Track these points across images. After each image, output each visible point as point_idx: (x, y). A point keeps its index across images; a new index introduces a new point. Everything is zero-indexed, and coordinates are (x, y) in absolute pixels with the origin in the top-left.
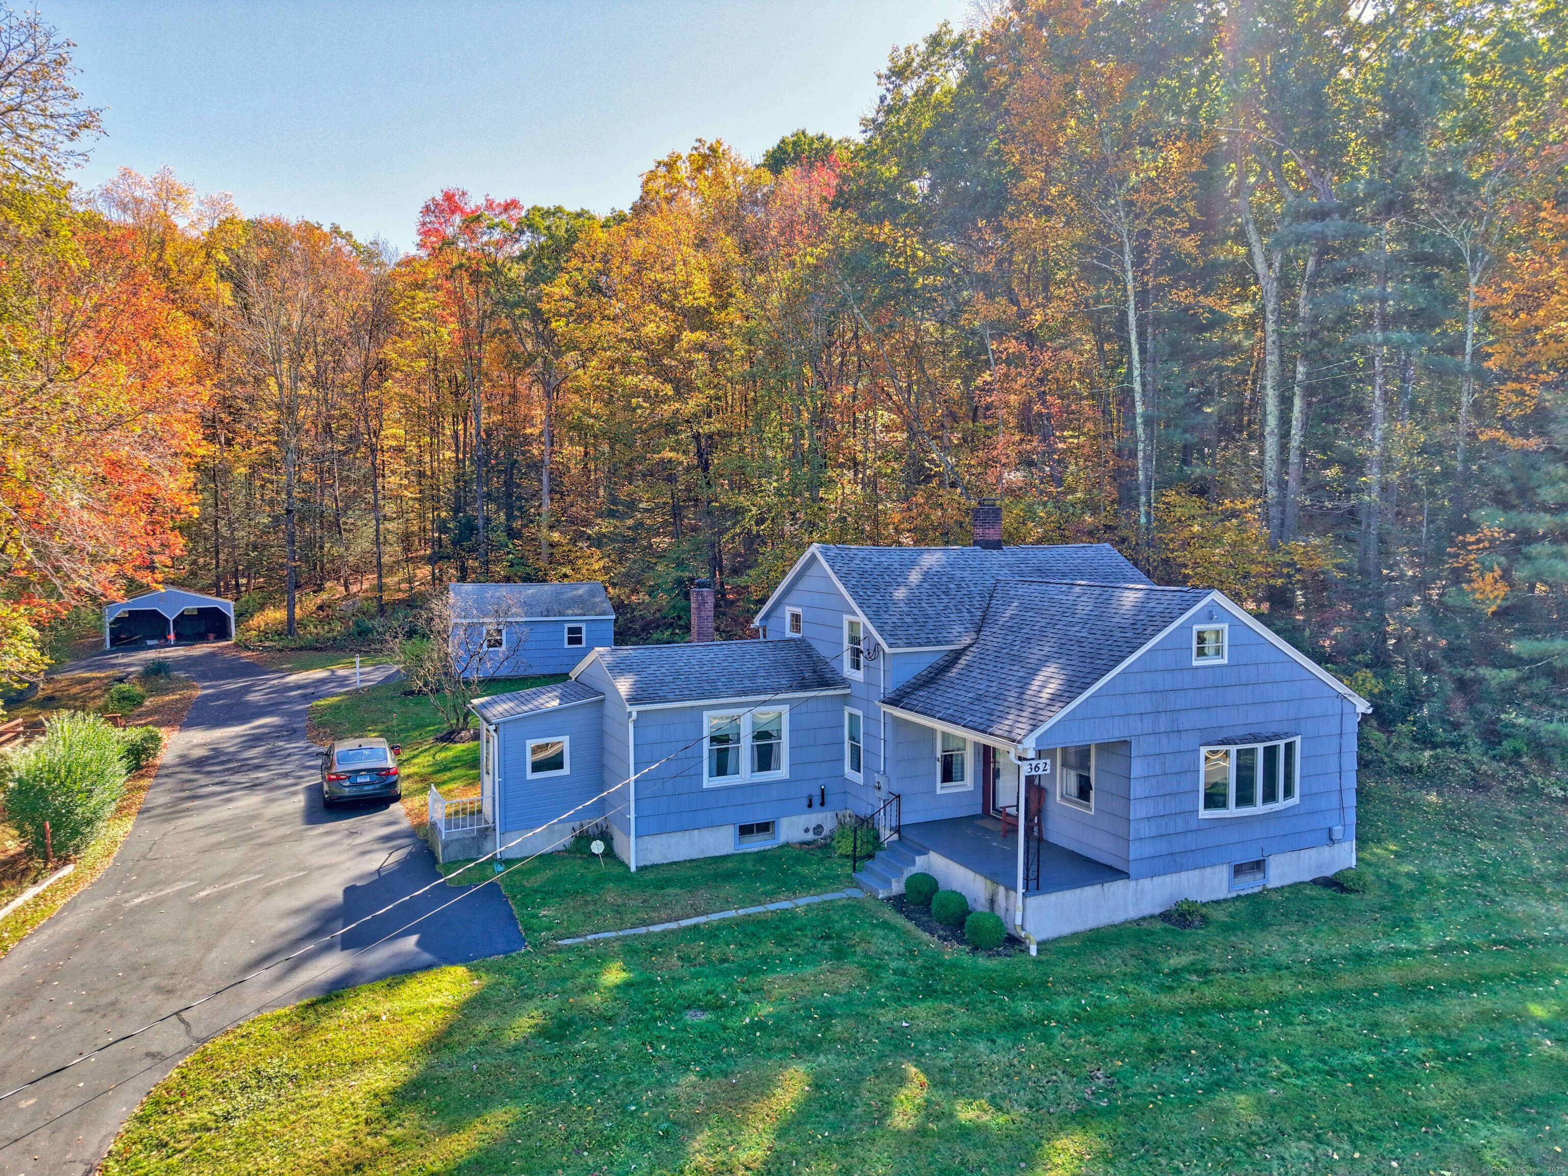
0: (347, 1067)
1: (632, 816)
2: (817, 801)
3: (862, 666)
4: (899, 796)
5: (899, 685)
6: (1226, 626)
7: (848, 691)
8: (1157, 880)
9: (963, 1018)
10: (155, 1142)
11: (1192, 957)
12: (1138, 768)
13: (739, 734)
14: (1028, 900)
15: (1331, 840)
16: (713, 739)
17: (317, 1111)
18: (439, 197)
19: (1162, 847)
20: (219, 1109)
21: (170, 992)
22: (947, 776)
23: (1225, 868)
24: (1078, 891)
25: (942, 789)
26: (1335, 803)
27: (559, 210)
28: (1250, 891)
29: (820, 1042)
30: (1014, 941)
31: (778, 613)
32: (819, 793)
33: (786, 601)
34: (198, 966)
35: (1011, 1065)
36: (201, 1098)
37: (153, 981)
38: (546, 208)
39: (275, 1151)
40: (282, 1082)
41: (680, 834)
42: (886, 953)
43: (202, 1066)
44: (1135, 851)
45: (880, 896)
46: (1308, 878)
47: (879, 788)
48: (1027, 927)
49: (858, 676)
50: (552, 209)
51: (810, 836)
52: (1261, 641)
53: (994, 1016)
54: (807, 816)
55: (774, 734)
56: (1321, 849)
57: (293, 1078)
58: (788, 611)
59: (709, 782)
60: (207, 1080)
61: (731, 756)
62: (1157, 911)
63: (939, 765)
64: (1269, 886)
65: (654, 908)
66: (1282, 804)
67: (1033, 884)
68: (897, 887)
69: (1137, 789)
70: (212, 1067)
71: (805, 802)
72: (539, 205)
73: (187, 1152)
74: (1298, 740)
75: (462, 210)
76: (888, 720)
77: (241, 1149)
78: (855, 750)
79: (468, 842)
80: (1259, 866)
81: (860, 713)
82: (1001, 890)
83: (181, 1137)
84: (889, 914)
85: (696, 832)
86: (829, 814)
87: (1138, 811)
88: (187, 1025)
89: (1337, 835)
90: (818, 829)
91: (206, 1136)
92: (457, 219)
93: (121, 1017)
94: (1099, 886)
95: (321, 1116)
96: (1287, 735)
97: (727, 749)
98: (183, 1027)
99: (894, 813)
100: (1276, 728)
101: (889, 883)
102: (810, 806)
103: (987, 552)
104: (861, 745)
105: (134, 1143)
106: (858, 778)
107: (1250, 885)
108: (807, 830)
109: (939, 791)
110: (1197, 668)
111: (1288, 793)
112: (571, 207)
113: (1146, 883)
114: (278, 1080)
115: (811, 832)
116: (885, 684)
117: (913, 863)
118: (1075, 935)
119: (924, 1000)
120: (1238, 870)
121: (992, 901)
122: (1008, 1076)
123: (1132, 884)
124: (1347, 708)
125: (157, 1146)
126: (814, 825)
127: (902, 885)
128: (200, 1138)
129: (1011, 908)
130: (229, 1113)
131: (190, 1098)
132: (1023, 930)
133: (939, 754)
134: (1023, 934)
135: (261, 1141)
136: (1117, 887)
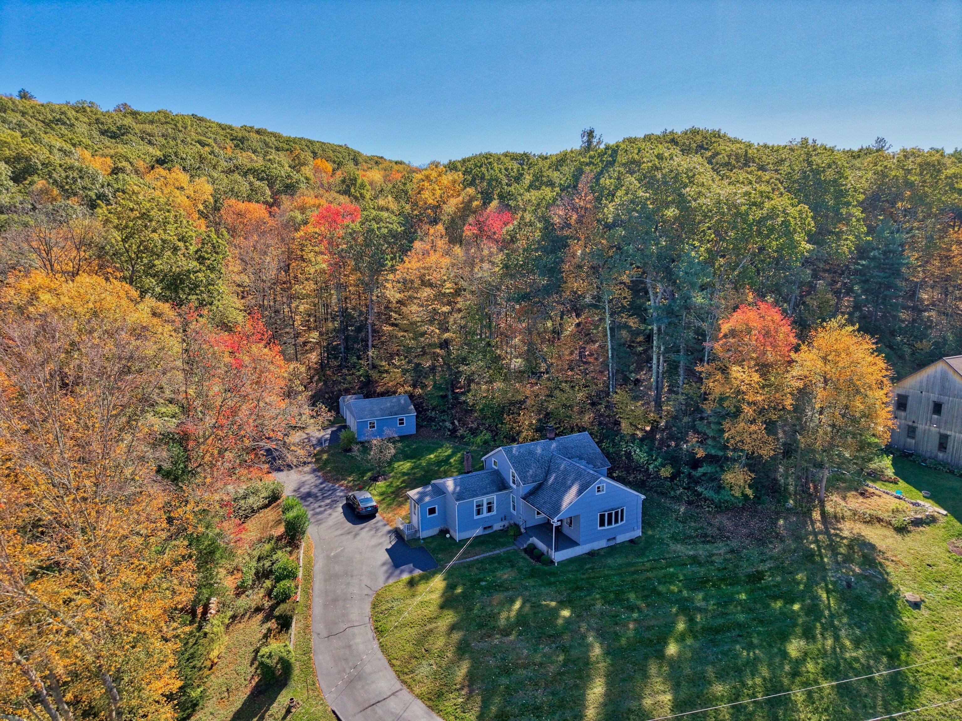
1: (457, 527)
2: (504, 519)
3: (515, 483)
4: (526, 521)
5: (526, 493)
6: (605, 484)
7: (512, 491)
8: (587, 545)
11: (592, 565)
12: (582, 520)
13: (483, 504)
14: (555, 553)
15: (634, 530)
16: (477, 507)
19: (588, 537)
23: (605, 540)
24: (567, 550)
26: (636, 522)
28: (612, 545)
30: (552, 562)
33: (492, 456)
41: (470, 531)
44: (583, 538)
45: (521, 549)
46: (628, 540)
47: (520, 518)
49: (514, 486)
52: (614, 486)
54: (501, 523)
55: (492, 503)
56: (631, 532)
57: (402, 599)
58: (493, 459)
59: (476, 517)
61: (481, 510)
62: (586, 552)
64: (617, 543)
65: (466, 554)
66: (620, 524)
67: (556, 548)
69: (582, 525)
70: (382, 597)
71: (500, 519)
74: (624, 508)
79: (412, 534)
80: (614, 538)
81: (515, 496)
82: (549, 549)
83: (384, 611)
84: (523, 554)
85: (473, 530)
86: (507, 522)
87: (582, 530)
88: (370, 588)
89: (636, 528)
90: (504, 526)
94: (572, 548)
96: (621, 508)
99: (524, 524)
100: (618, 507)
101: (523, 545)
103: (550, 441)
104: (515, 504)
106: (515, 513)
108: (501, 527)
109: (536, 518)
110: (597, 495)
111: (622, 520)
113: (583, 546)
114: (399, 600)
116: (522, 492)
117: (529, 539)
118: (567, 559)
119: (531, 578)
120: (609, 540)
121: (547, 552)
124: (639, 498)
127: (527, 546)
129: (551, 554)
131: (381, 604)
132: (554, 559)
136: (577, 548)
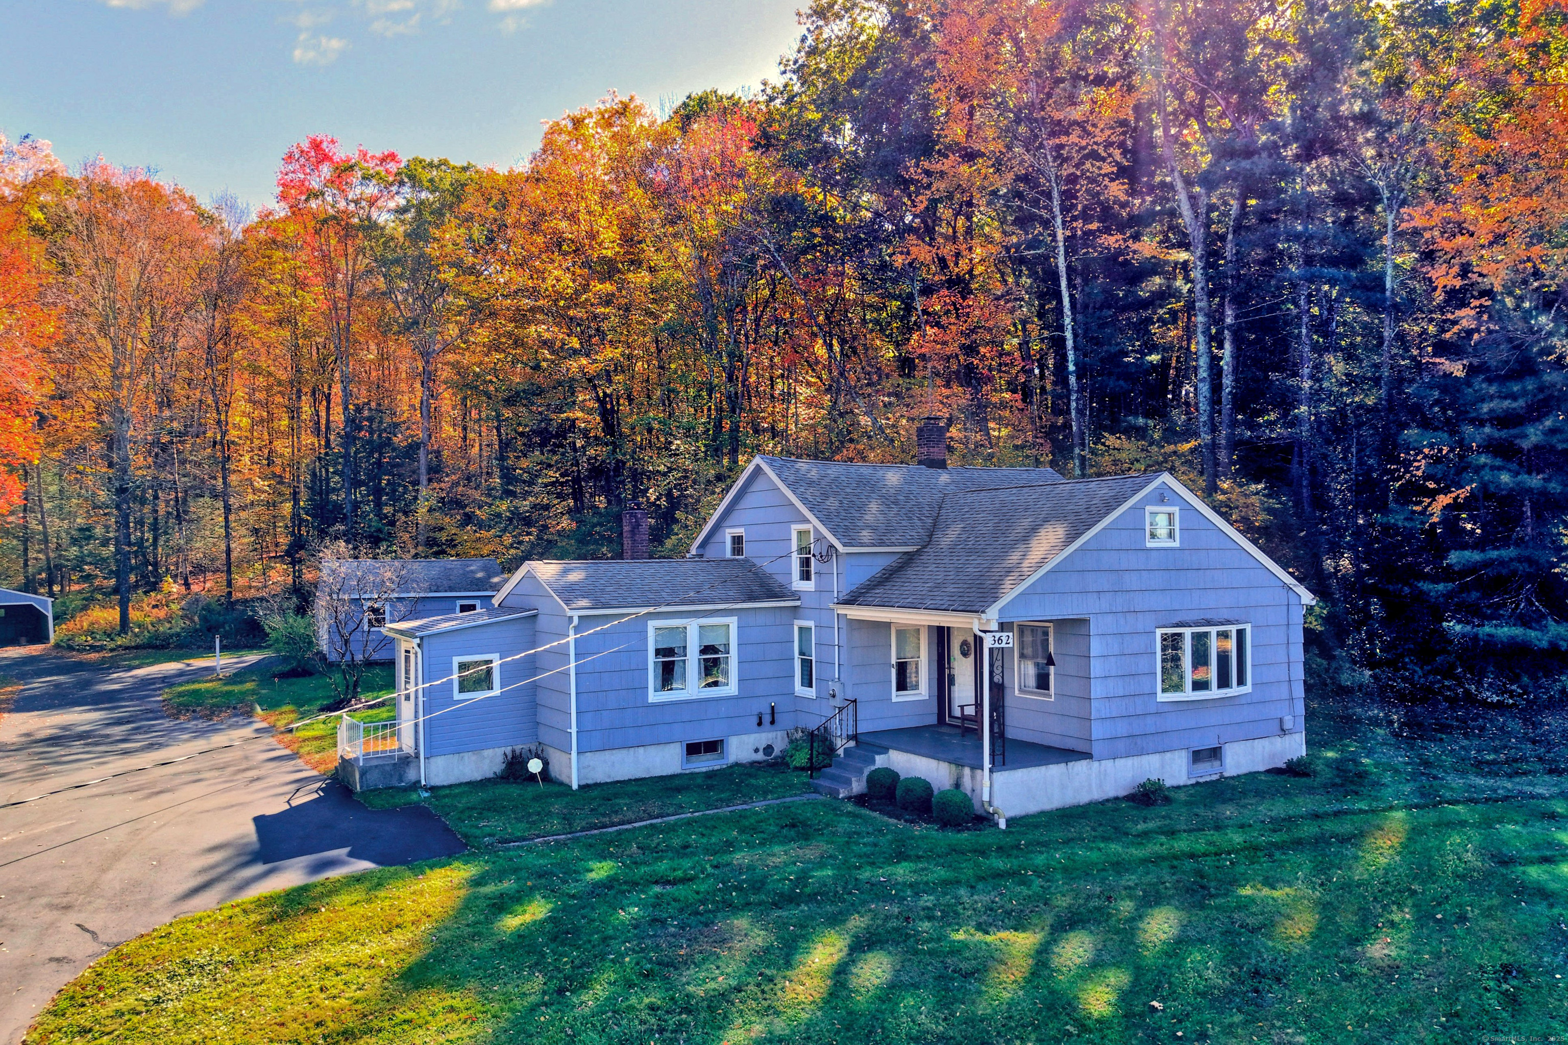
0: (290, 950)
1: (574, 730)
2: (767, 719)
3: (813, 576)
4: (855, 701)
5: (853, 588)
6: (1176, 510)
7: (798, 603)
8: (1120, 762)
9: (940, 873)
10: (76, 1029)
11: (1159, 824)
12: (1096, 647)
13: (685, 648)
14: (995, 775)
15: (1283, 730)
16: (658, 652)
17: (264, 986)
18: (305, 145)
19: (1122, 728)
20: (149, 995)
21: (67, 908)
22: (902, 685)
23: (1184, 754)
24: (1043, 768)
25: (897, 697)
26: (1285, 695)
27: (444, 163)
28: (1208, 779)
29: (800, 895)
30: (984, 820)
31: (717, 538)
32: (769, 711)
33: (727, 523)
34: (94, 884)
35: (993, 902)
36: (124, 989)
37: (44, 900)
38: (428, 160)
39: (220, 1023)
40: (216, 968)
41: (624, 751)
42: (855, 833)
43: (119, 964)
44: (1098, 731)
45: (841, 796)
46: (1262, 769)
47: (834, 696)
48: (996, 803)
49: (809, 586)
50: (436, 162)
51: (760, 756)
52: (1211, 527)
53: (968, 871)
54: (756, 735)
55: (722, 648)
56: (1273, 739)
57: (229, 964)
58: (728, 533)
59: (654, 697)
60: (126, 975)
61: (677, 669)
62: (1122, 793)
63: (894, 672)
64: (1226, 774)
65: (604, 815)
66: (1234, 690)
67: (999, 759)
68: (858, 786)
69: (1096, 668)
70: (131, 964)
71: (755, 720)
72: (421, 157)
73: (116, 1033)
74: (1248, 628)
75: (330, 159)
76: (843, 625)
77: (180, 1025)
78: (807, 665)
79: (387, 768)
80: (1215, 753)
81: (811, 624)
82: (967, 771)
83: (108, 1022)
84: (850, 807)
85: (641, 750)
86: (779, 733)
87: (1097, 690)
88: (93, 933)
89: (1288, 725)
90: (768, 749)
91: (136, 1019)
92: (326, 170)
93: (12, 930)
94: (1063, 765)
95: (269, 989)
96: (1238, 622)
97: (673, 662)
98: (88, 935)
99: (851, 722)
100: (1225, 615)
101: (848, 782)
102: (760, 724)
103: (932, 470)
104: (813, 659)
105: (52, 1032)
106: (811, 693)
107: (1208, 772)
108: (756, 751)
109: (894, 700)
110: (1151, 549)
111: (1241, 681)
112: (458, 161)
113: (1108, 764)
114: (211, 967)
115: (761, 753)
116: (838, 585)
117: (873, 762)
118: (1043, 813)
119: (898, 862)
120: (1197, 756)
121: (957, 785)
122: (991, 910)
123: (1096, 764)
124: (1293, 600)
125: (80, 1032)
126: (764, 746)
127: (864, 784)
128: (129, 1020)
129: (978, 787)
130: (159, 997)
131: (110, 991)
132: (991, 805)
133: (894, 661)
134: (991, 810)
135: (201, 1015)
136: (1080, 767)
